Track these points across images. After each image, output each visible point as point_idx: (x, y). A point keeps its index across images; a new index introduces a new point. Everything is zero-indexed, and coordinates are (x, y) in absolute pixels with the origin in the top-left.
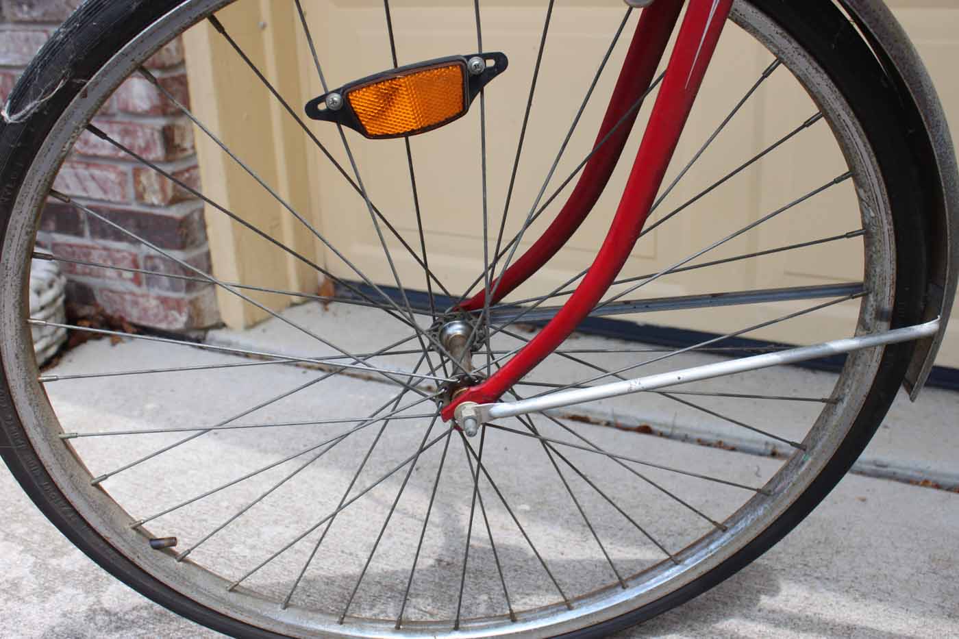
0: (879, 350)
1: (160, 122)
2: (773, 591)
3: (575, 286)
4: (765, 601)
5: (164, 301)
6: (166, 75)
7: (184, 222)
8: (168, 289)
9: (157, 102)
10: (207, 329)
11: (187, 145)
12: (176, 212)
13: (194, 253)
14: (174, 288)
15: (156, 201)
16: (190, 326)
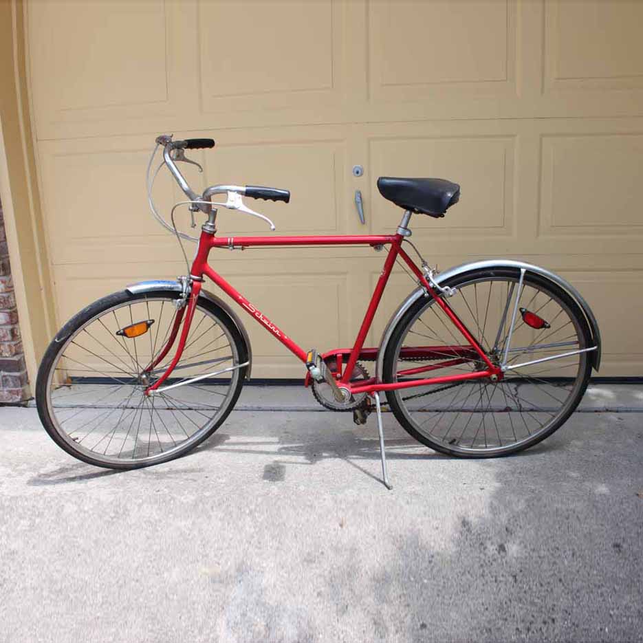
0: (238, 370)
1: (10, 327)
2: (229, 439)
3: (171, 363)
4: (226, 441)
5: (10, 392)
6: (11, 310)
7: (19, 362)
8: (13, 387)
9: (8, 320)
10: (27, 401)
11: (18, 334)
12: (15, 358)
13: (23, 372)
14: (15, 386)
15: (7, 355)
16: (22, 400)
